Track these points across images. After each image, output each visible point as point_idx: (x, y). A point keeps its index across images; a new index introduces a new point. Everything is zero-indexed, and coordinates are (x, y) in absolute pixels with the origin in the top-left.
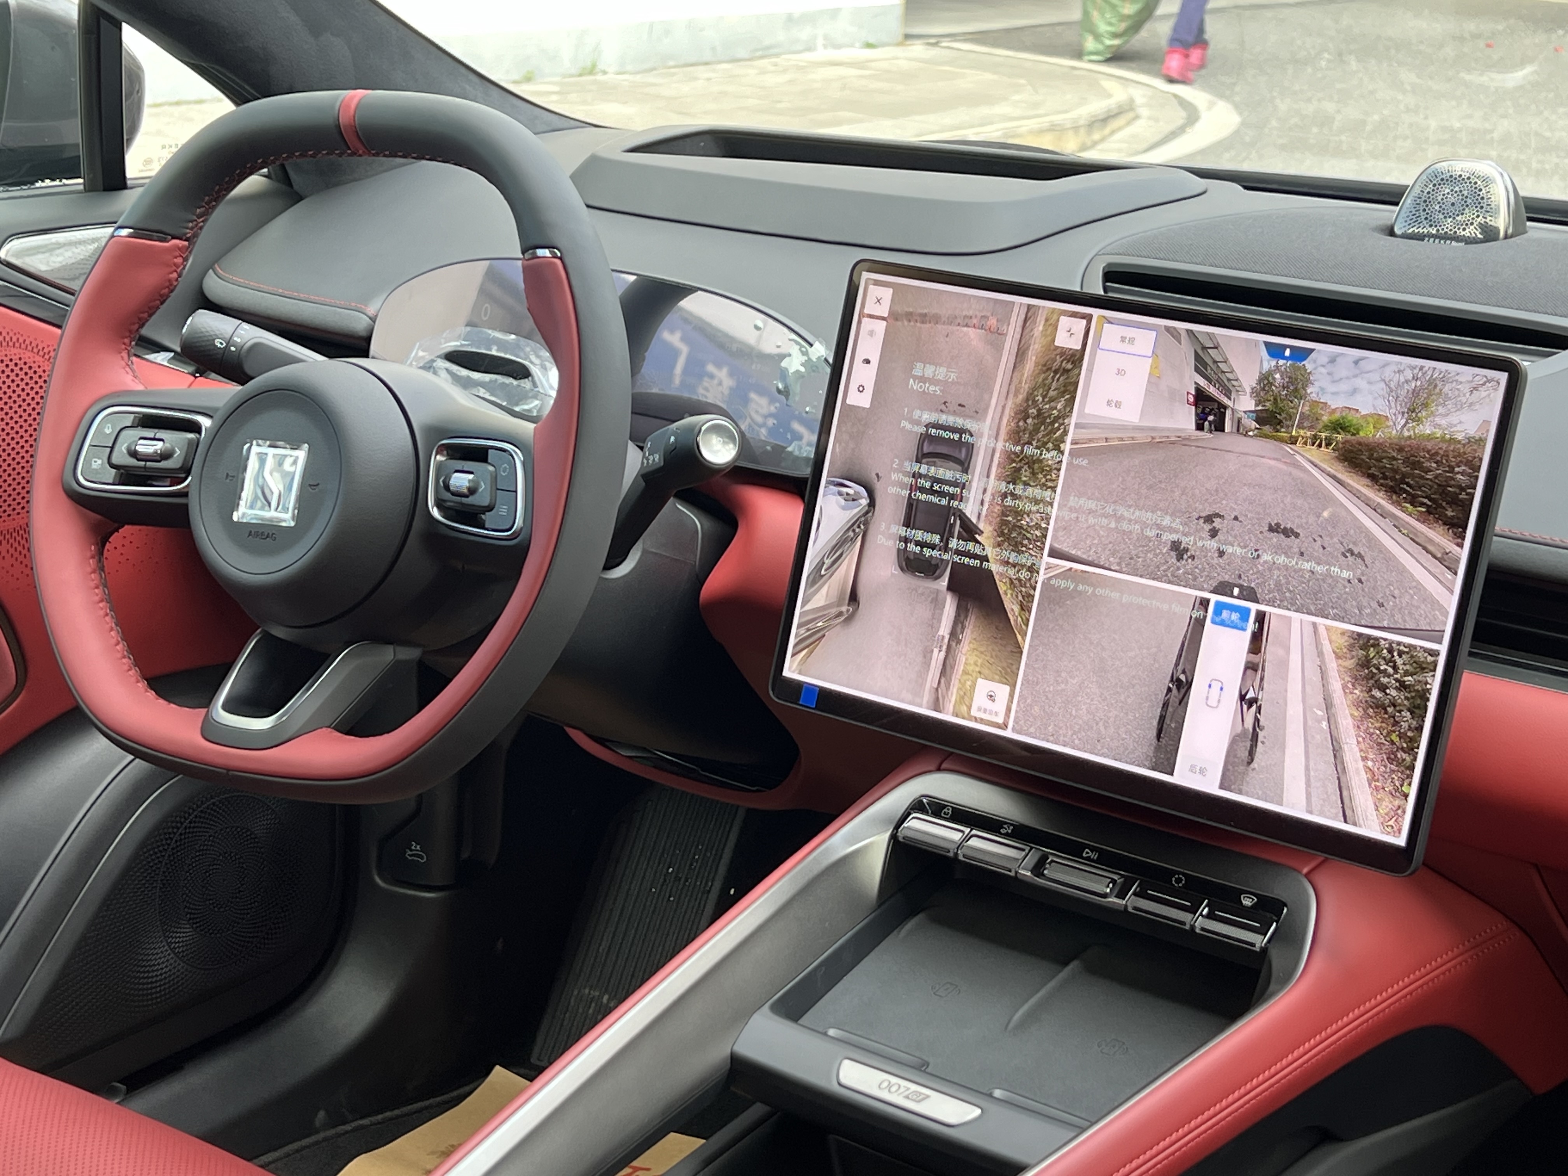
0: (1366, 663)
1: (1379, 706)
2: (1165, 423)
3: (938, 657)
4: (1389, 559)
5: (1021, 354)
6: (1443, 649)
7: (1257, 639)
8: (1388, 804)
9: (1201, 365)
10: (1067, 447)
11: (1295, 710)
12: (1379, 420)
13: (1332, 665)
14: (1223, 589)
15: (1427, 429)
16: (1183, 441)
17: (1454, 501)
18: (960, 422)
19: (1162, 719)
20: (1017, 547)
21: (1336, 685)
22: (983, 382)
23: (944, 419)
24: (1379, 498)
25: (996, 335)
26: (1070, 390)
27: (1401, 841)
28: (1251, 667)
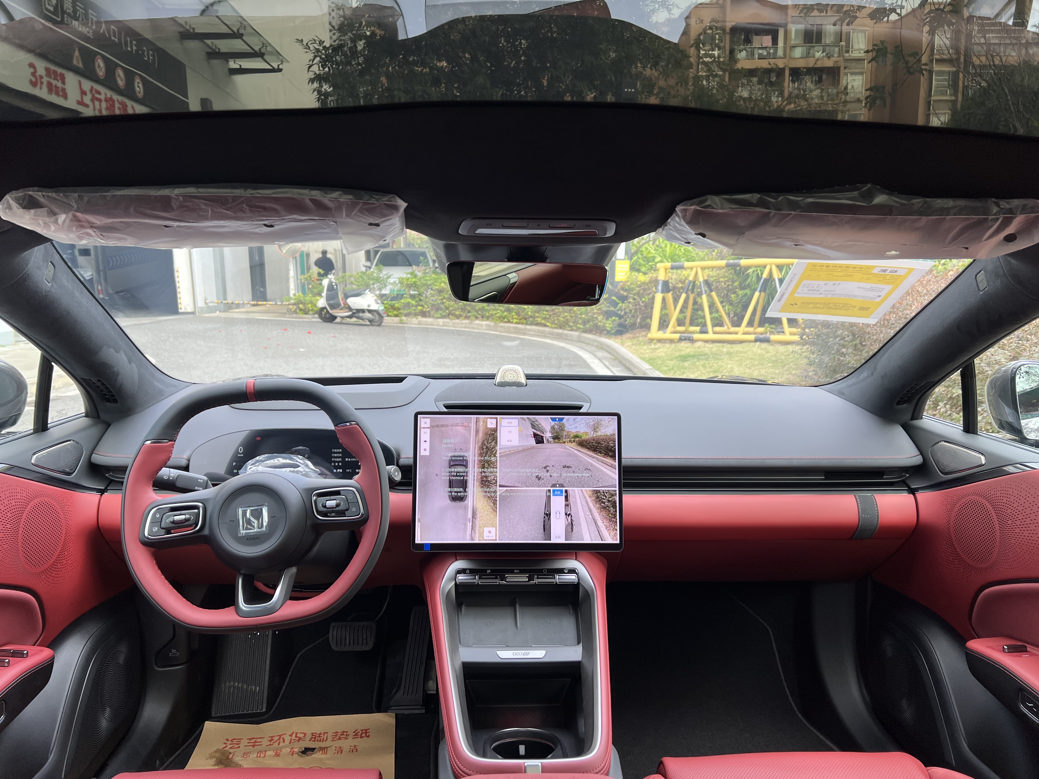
0: (598, 497)
1: (604, 508)
2: (527, 444)
3: (469, 525)
4: (597, 469)
5: (477, 432)
6: (617, 489)
7: (566, 497)
8: (612, 533)
9: (533, 426)
10: (498, 455)
11: (581, 514)
12: (586, 434)
13: (589, 499)
14: (554, 485)
15: (599, 434)
16: (533, 448)
17: (611, 451)
18: (462, 454)
19: (544, 525)
20: (488, 487)
21: (591, 505)
22: (467, 441)
23: (456, 454)
24: (591, 453)
25: (467, 428)
26: (495, 439)
27: (618, 542)
28: (567, 505)
